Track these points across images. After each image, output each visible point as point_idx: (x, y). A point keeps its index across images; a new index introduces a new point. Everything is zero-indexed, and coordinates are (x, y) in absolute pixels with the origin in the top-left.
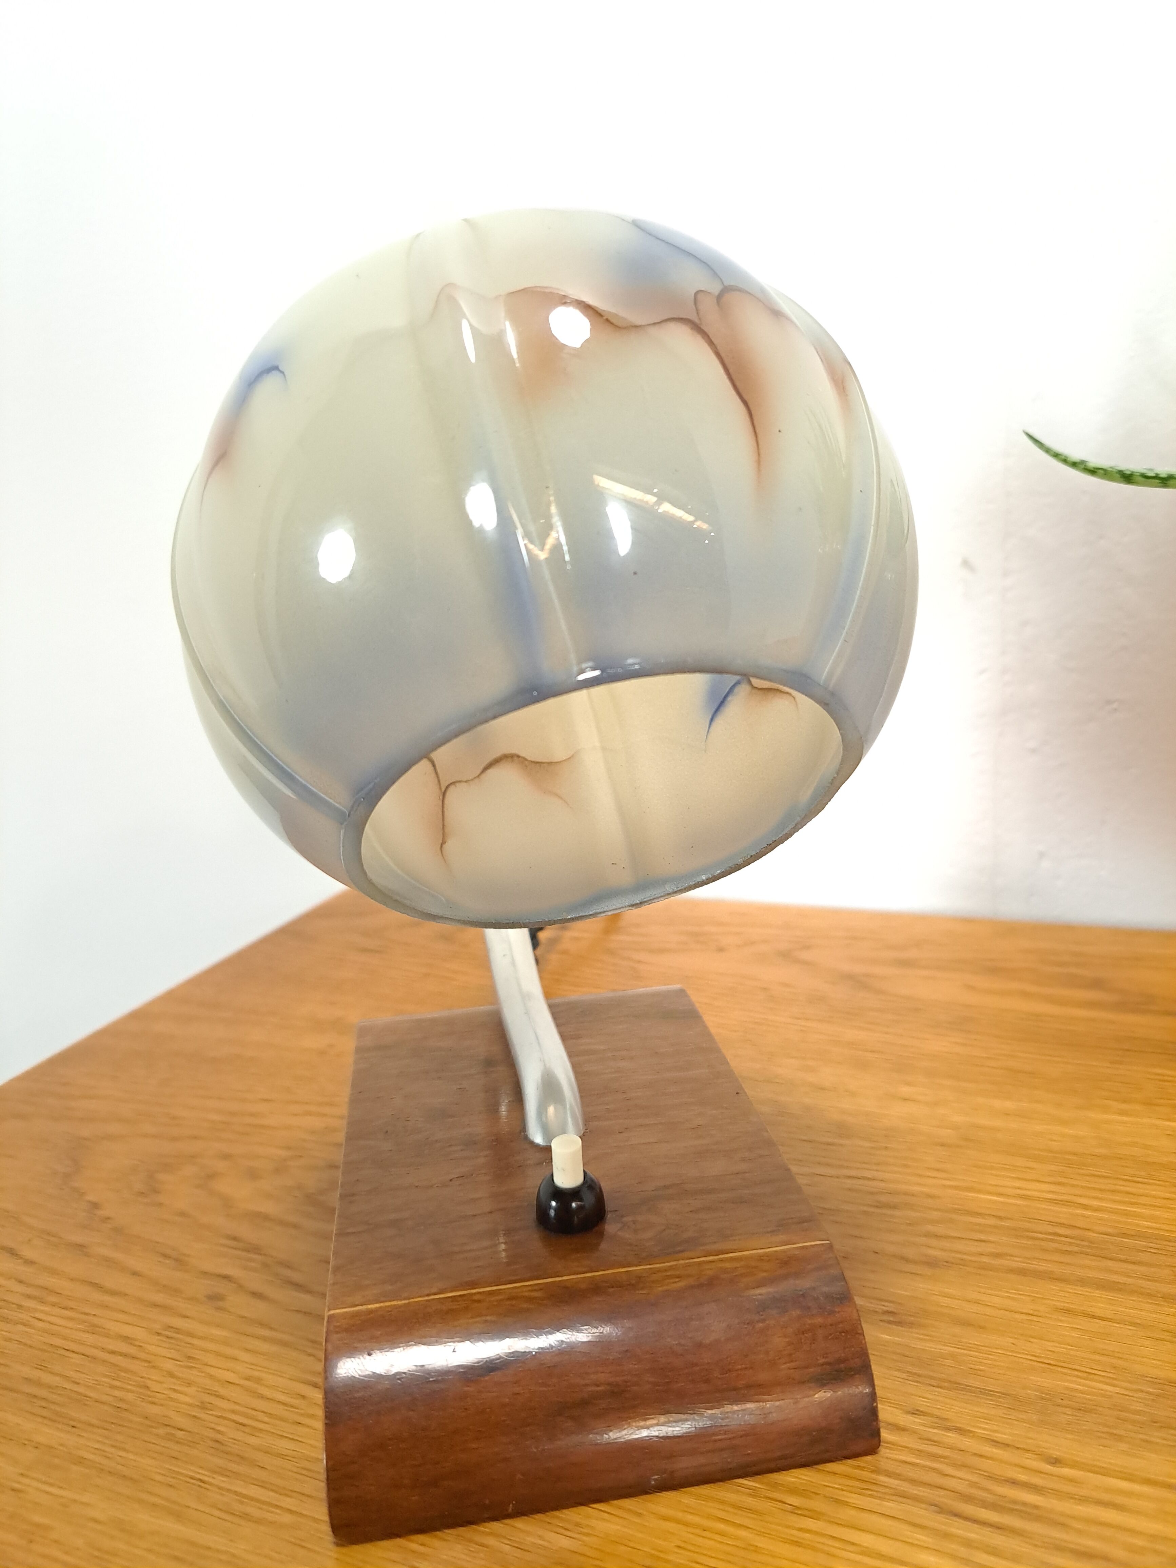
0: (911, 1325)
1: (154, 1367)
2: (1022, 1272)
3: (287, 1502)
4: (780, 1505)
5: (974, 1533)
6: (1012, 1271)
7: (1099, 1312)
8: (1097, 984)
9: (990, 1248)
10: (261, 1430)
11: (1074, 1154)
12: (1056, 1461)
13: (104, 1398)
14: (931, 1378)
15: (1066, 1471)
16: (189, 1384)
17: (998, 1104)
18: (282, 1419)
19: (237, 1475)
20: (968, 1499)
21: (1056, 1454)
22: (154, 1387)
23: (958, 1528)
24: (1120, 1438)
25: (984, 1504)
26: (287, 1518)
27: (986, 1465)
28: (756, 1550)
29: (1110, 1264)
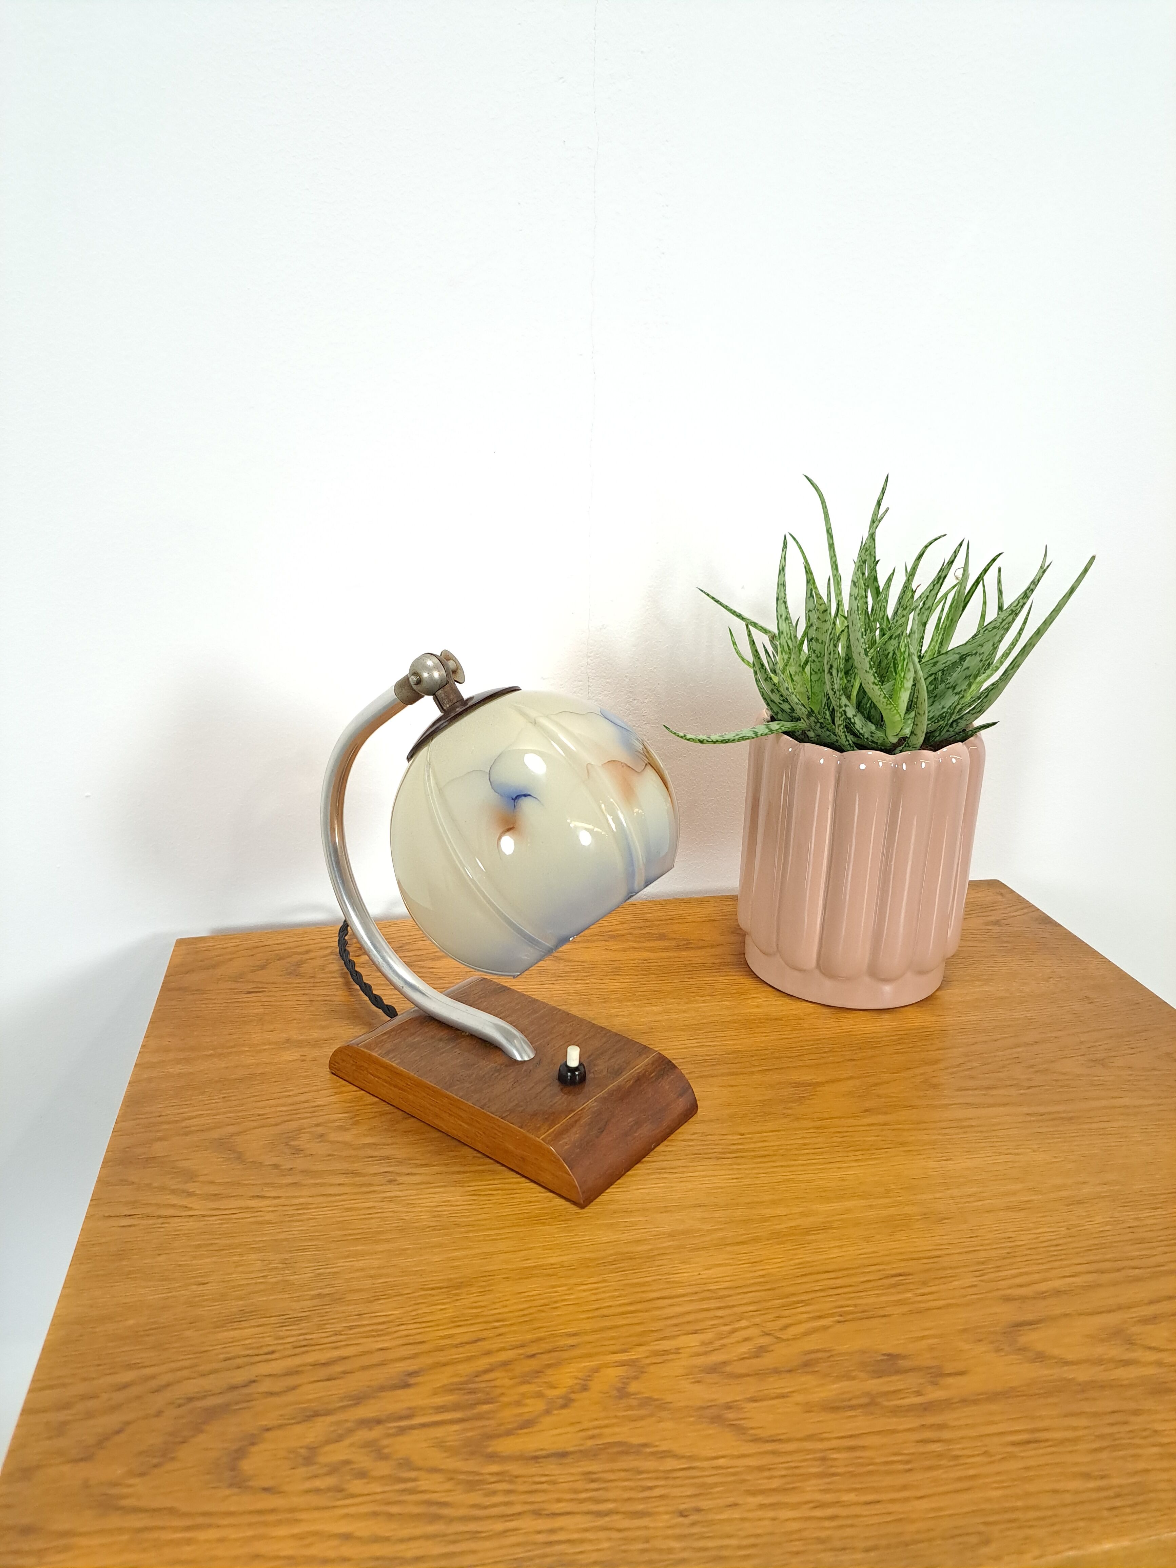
5: (729, 1161)
8: (662, 937)
12: (743, 1134)
16: (420, 1212)
17: (655, 1009)
19: (476, 1231)
20: (724, 1153)
25: (731, 1153)
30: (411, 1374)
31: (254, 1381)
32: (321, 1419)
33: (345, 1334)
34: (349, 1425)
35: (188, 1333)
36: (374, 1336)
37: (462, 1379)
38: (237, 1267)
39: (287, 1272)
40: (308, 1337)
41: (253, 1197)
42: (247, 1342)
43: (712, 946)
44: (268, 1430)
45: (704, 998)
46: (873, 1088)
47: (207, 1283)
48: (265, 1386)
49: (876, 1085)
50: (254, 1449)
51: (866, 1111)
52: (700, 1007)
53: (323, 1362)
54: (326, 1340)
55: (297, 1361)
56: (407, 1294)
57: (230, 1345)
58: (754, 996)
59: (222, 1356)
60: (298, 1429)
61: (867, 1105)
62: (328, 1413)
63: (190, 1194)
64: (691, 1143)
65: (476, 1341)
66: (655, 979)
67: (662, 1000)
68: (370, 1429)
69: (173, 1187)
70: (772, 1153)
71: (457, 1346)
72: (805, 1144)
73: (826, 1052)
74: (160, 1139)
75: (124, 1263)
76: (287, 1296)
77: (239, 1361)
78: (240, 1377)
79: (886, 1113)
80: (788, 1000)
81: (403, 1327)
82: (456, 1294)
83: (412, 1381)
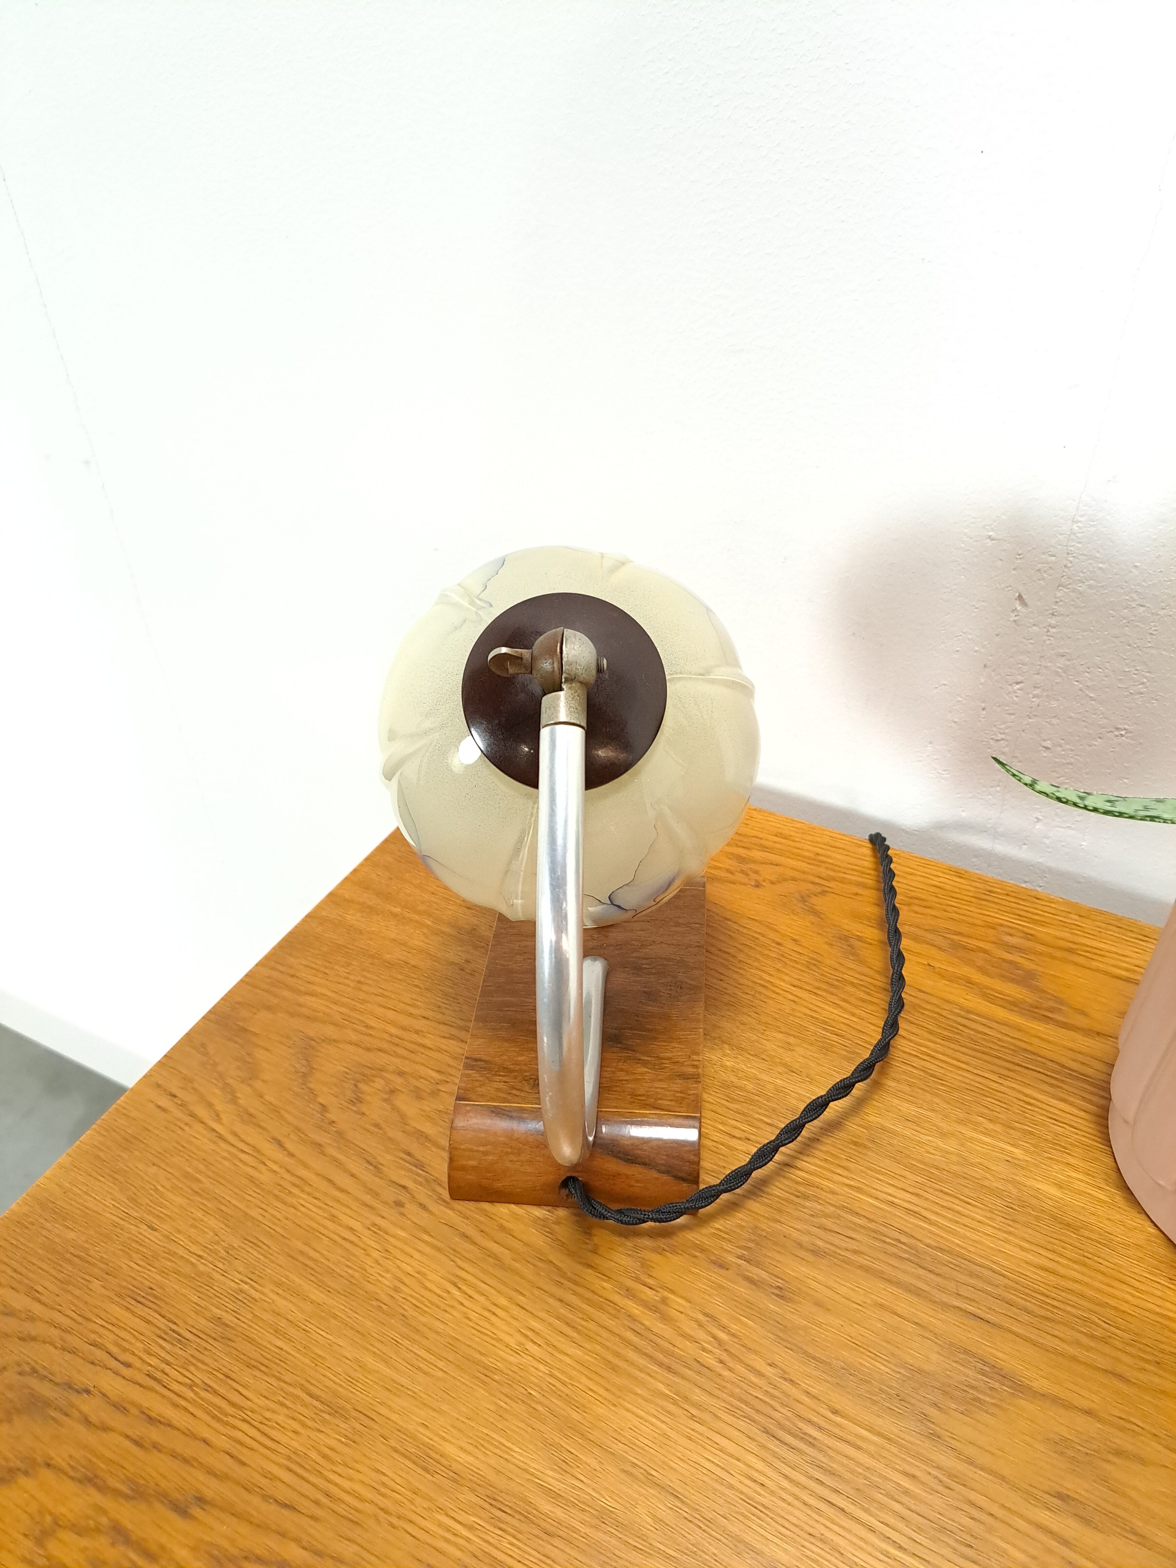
0: (790, 1300)
1: (368, 1255)
2: (866, 1269)
3: (440, 1364)
4: (686, 1412)
6: (860, 1267)
7: (899, 1311)
9: (853, 1245)
10: (426, 1312)
11: (937, 1168)
12: (835, 1412)
13: (344, 1274)
14: (789, 1342)
15: (838, 1419)
16: (388, 1271)
18: (437, 1307)
19: (414, 1341)
20: (782, 1427)
21: (838, 1407)
22: (370, 1270)
23: (772, 1445)
24: (875, 1403)
26: (440, 1374)
27: (799, 1408)
28: (668, 1438)
29: (922, 1272)
30: (201, 1500)
31: (88, 1392)
32: (92, 1491)
33: (196, 1393)
34: (104, 1520)
35: (96, 1285)
36: (214, 1417)
37: (233, 1551)
38: (192, 1226)
39: (220, 1265)
40: (167, 1369)
41: (274, 1139)
42: (123, 1334)
43: (1089, 1032)
44: (48, 1465)
45: (991, 1126)
46: (1111, 1457)
47: (156, 1230)
48: (89, 1406)
49: (1119, 1453)
50: (22, 1480)
51: (1060, 1496)
52: (972, 1139)
53: (153, 1415)
54: (175, 1387)
55: (136, 1394)
56: (285, 1382)
57: (110, 1327)
58: (1072, 1161)
59: (93, 1336)
60: (70, 1487)
61: (1072, 1485)
62: (103, 1488)
63: (234, 1100)
64: (754, 1379)
65: (286, 1506)
66: (950, 1052)
67: (928, 1097)
68: (113, 1544)
69: (230, 1081)
70: (847, 1475)
71: (266, 1498)
72: (906, 1492)
73: (1092, 1337)
74: (269, 1008)
75: (124, 1155)
76: (195, 1299)
77: (99, 1354)
78: (86, 1376)
79: (1087, 1522)
80: (1118, 1197)
81: (245, 1427)
82: (325, 1422)
83: (196, 1511)
